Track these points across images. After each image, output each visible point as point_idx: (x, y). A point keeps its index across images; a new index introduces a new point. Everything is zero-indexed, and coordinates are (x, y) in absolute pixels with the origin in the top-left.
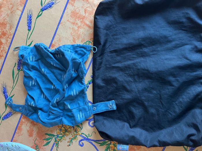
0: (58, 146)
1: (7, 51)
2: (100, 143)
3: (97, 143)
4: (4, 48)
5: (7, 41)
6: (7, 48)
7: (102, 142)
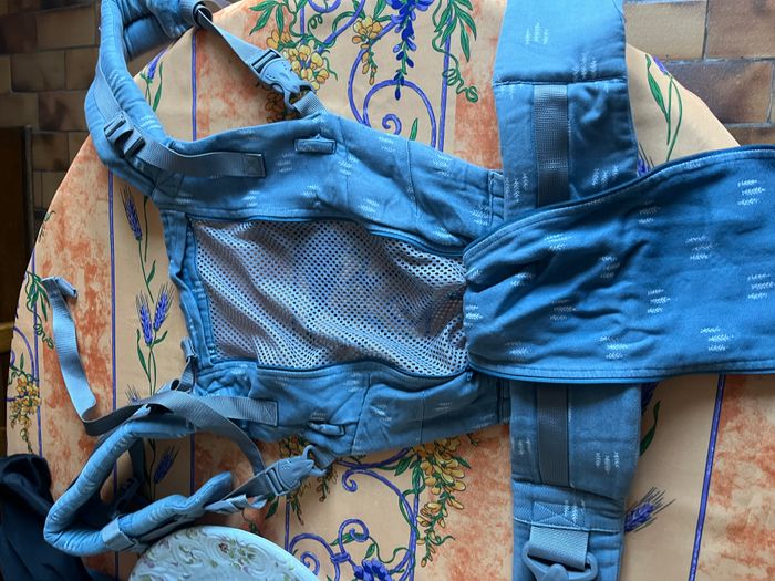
0: (299, 509)
1: (110, 307)
2: (393, 469)
3: (386, 469)
4: (101, 303)
5: (103, 283)
6: (109, 301)
7: (396, 463)
